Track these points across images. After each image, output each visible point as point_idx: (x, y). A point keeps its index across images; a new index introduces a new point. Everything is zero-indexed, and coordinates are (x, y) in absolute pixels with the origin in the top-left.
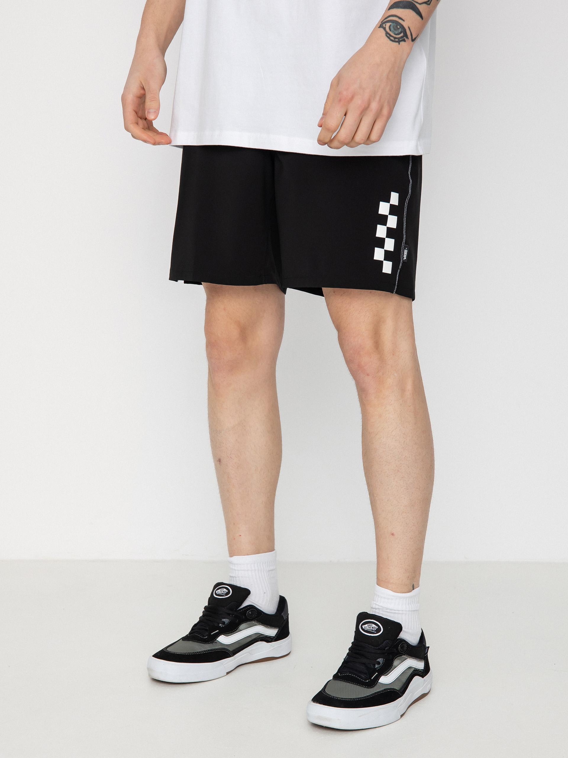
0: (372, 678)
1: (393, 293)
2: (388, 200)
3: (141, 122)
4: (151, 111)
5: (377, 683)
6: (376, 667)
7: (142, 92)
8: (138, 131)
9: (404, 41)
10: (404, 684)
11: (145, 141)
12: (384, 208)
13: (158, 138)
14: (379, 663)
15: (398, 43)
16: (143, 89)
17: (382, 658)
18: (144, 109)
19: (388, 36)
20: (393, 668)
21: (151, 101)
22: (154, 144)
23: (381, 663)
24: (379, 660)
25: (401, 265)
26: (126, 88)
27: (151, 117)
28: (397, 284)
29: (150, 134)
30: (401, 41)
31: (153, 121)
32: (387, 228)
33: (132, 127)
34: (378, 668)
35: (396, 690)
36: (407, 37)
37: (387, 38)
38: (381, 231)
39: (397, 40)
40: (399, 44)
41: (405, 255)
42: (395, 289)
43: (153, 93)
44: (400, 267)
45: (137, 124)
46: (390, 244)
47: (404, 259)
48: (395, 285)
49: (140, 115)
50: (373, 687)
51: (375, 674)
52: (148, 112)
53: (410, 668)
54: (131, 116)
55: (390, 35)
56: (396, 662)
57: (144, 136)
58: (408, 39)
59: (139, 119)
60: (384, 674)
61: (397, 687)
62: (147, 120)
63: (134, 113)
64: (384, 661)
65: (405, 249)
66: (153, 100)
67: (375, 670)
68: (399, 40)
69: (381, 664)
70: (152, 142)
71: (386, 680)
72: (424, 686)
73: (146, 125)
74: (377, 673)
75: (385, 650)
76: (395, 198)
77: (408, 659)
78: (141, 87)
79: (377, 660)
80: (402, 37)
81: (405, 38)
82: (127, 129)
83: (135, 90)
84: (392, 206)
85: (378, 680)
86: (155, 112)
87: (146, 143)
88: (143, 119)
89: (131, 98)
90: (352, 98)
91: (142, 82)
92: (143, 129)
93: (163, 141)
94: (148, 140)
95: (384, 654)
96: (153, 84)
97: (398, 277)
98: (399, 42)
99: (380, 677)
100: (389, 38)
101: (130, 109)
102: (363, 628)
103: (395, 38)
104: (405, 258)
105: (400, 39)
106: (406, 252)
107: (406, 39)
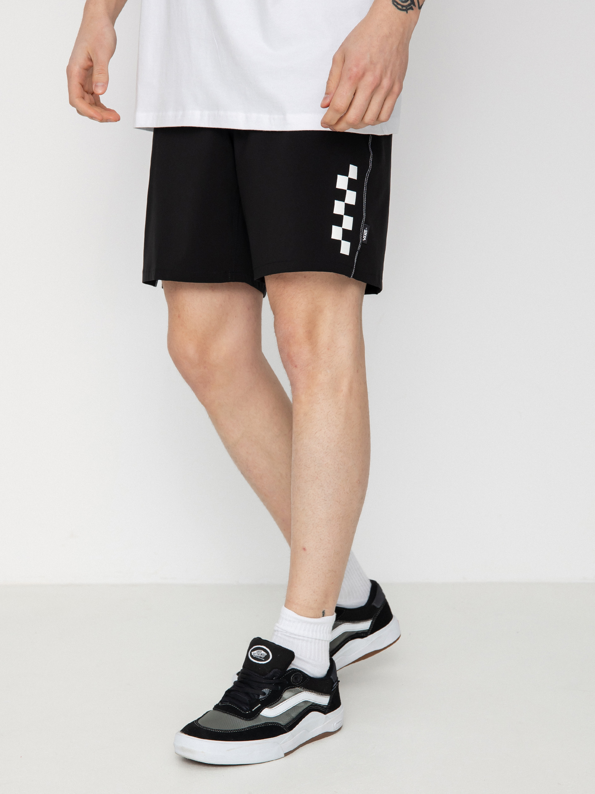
0: (253, 710)
1: (350, 277)
2: (346, 173)
3: (87, 96)
4: (100, 84)
5: (257, 716)
6: (260, 698)
7: (89, 63)
8: (84, 106)
9: (412, 9)
10: (294, 719)
11: (91, 117)
12: (342, 182)
13: (105, 115)
14: (264, 694)
15: (405, 12)
16: (91, 60)
17: (268, 688)
18: (91, 83)
19: (396, 4)
20: (281, 700)
21: (99, 74)
22: (102, 121)
23: (267, 693)
24: (264, 690)
25: (360, 246)
26: (71, 59)
27: (98, 91)
28: (354, 268)
29: (98, 109)
30: (409, 9)
31: (100, 96)
32: (346, 204)
33: (77, 101)
34: (262, 699)
35: (281, 724)
36: (415, 5)
37: (394, 7)
38: (339, 208)
39: (404, 8)
40: (407, 12)
41: (365, 235)
42: (353, 273)
43: (102, 65)
44: (359, 249)
45: (83, 98)
46: (348, 223)
47: (363, 240)
48: (352, 268)
49: (87, 88)
50: (253, 719)
51: (258, 705)
52: (96, 86)
53: (306, 702)
54: (77, 90)
55: (398, 4)
56: (286, 694)
57: (91, 112)
58: (416, 6)
59: (86, 94)
60: (269, 706)
61: (283, 722)
62: (94, 95)
63: (80, 86)
64: (270, 691)
65: (364, 229)
66: (101, 72)
67: (258, 701)
68: (406, 8)
69: (267, 695)
70: (100, 118)
71: (269, 713)
72: (324, 724)
73: (93, 101)
74: (260, 705)
75: (273, 679)
76: (353, 171)
77: (304, 692)
78: (88, 58)
79: (263, 691)
80: (409, 5)
81: (412, 5)
82: (72, 103)
83: (81, 61)
84: (350, 180)
85: (260, 713)
86: (103, 86)
87: (93, 119)
88: (90, 93)
89: (77, 69)
90: (363, 75)
91: (89, 52)
92: (89, 104)
93: (111, 117)
94: (95, 115)
95: (271, 684)
96: (102, 56)
97: (357, 260)
98: (406, 10)
99: (263, 709)
100: (396, 6)
101: (76, 81)
102: (252, 654)
103: (403, 6)
104: (365, 239)
105: (408, 8)
106: (366, 232)
107: (413, 7)
